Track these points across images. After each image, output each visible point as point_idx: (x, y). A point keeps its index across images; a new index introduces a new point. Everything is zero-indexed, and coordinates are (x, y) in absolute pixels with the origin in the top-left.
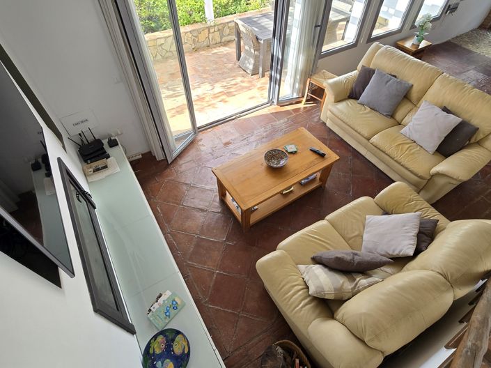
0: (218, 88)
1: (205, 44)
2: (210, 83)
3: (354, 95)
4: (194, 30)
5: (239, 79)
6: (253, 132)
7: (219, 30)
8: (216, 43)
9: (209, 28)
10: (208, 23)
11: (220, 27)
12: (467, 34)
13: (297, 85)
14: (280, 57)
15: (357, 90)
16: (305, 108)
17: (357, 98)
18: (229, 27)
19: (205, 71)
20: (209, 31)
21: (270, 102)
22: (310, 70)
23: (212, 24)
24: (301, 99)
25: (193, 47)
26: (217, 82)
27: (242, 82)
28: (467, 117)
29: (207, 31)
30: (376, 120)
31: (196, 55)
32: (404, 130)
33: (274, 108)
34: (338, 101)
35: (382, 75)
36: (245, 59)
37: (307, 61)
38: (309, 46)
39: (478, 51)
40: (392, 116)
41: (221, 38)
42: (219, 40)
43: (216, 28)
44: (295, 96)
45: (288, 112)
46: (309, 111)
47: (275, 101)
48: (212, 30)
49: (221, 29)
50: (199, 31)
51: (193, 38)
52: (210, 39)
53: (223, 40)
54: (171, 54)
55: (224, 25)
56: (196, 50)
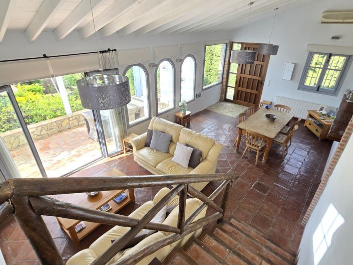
0: (74, 152)
1: (67, 127)
2: (68, 151)
3: (147, 145)
4: (57, 121)
5: (88, 146)
8: (75, 126)
9: (69, 118)
10: (68, 115)
11: (76, 117)
12: (214, 105)
13: (118, 144)
14: (101, 131)
15: (148, 142)
16: (126, 156)
17: (149, 146)
19: (65, 144)
20: (69, 120)
21: (104, 156)
22: (124, 134)
23: (70, 116)
24: (122, 152)
25: (58, 130)
26: (73, 149)
27: (91, 146)
28: (196, 147)
29: (67, 120)
30: (160, 156)
31: (60, 134)
32: (173, 159)
33: (107, 159)
34: (139, 149)
35: (157, 131)
36: (92, 133)
37: (120, 130)
38: (118, 123)
39: (219, 112)
40: (168, 152)
41: (78, 122)
42: (77, 124)
43: (74, 118)
44: (119, 150)
45: (115, 160)
46: (128, 157)
47: (106, 155)
48: (71, 119)
49: (77, 118)
50: (62, 121)
51: (57, 125)
52: (71, 124)
53: (80, 123)
54: (42, 137)
55: (79, 115)
56: (60, 132)
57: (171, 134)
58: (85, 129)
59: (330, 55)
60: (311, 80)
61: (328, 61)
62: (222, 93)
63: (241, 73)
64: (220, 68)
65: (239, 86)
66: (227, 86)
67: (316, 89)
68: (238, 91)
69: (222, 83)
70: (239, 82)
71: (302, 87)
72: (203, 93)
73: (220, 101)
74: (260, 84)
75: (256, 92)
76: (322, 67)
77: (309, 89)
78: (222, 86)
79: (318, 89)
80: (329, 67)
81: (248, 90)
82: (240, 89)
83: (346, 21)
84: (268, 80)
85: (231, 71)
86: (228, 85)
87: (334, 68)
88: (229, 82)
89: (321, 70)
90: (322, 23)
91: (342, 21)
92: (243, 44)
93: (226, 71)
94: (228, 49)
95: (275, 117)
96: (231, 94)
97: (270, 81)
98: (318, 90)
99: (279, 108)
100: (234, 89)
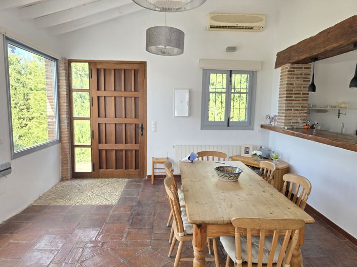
12: (50, 191)
59: (231, 73)
60: (216, 114)
61: (229, 82)
62: (63, 163)
63: (99, 116)
64: (51, 110)
65: (100, 142)
66: (73, 147)
67: (226, 124)
68: (100, 151)
69: (60, 140)
70: (98, 136)
71: (207, 125)
72: (15, 164)
73: (63, 179)
74: (140, 130)
75: (136, 147)
76: (224, 90)
77: (216, 126)
78: (63, 148)
79: (228, 123)
80: (233, 91)
81: (120, 146)
82: (103, 146)
83: (240, 25)
85: (75, 115)
86: (76, 143)
87: (239, 91)
88: (76, 138)
89: (224, 95)
90: (211, 27)
91: (234, 25)
92: (91, 63)
93: (64, 116)
96: (84, 163)
97: (155, 124)
98: (228, 126)
99: (205, 158)
100: (90, 148)
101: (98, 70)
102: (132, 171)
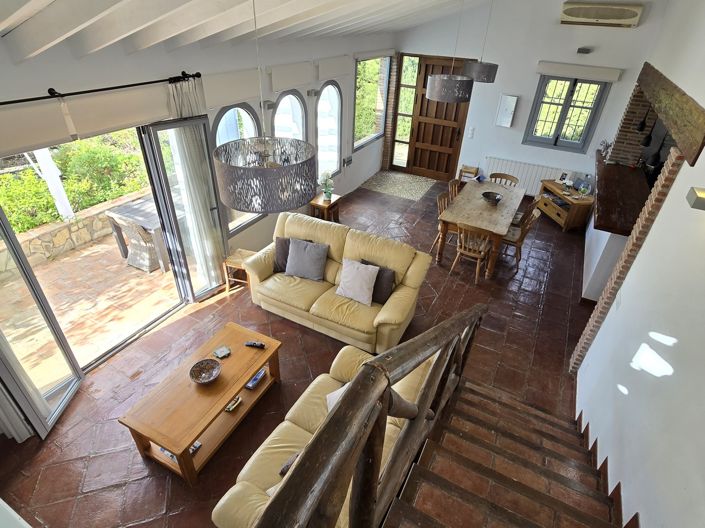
0: (103, 302)
1: (67, 247)
2: (88, 299)
3: (279, 268)
4: (43, 235)
5: (133, 282)
6: (170, 347)
7: (85, 226)
8: (85, 243)
9: (69, 227)
11: (86, 222)
12: (372, 178)
13: (213, 273)
14: (179, 249)
15: (280, 262)
16: (231, 295)
17: (282, 270)
18: (100, 220)
19: (75, 285)
20: (70, 230)
21: (184, 301)
22: (223, 252)
23: (73, 221)
24: (223, 287)
25: (48, 255)
26: (99, 294)
27: (138, 284)
28: (382, 264)
29: (66, 231)
30: (310, 288)
31: (55, 265)
32: (339, 290)
33: (192, 307)
34: (264, 278)
35: (298, 241)
36: (135, 254)
37: (215, 243)
38: (210, 228)
39: (386, 192)
40: (324, 279)
41: (91, 234)
42: (88, 238)
43: (81, 225)
44: (214, 285)
45: (211, 307)
46: (236, 298)
47: (190, 298)
48: (74, 228)
49: (89, 224)
50: (53, 234)
51: (44, 244)
52: (74, 239)
53: (96, 236)
54: (10, 274)
55: (92, 218)
56: (53, 258)
57: (327, 243)
58: (112, 246)
59: (575, 82)
60: (545, 128)
61: (571, 92)
62: (384, 155)
63: (420, 115)
64: (381, 106)
65: (418, 140)
66: (394, 141)
67: (553, 142)
68: (417, 149)
69: (384, 134)
70: (417, 133)
71: (530, 138)
72: (355, 157)
73: (383, 169)
74: (457, 135)
75: (450, 151)
76: (562, 102)
77: (542, 142)
78: (385, 141)
79: (556, 142)
80: (573, 103)
81: (435, 148)
82: (419, 145)
83: (601, 21)
84: (471, 128)
85: (400, 111)
86: (397, 138)
87: (581, 104)
88: (398, 133)
89: (560, 107)
90: (563, 22)
91: (594, 21)
92: (421, 57)
93: (390, 111)
94: (395, 67)
95: (498, 197)
96: (401, 156)
97: (474, 130)
98: (555, 144)
99: (498, 180)
100: (407, 146)
101: (427, 66)
102: (442, 174)
